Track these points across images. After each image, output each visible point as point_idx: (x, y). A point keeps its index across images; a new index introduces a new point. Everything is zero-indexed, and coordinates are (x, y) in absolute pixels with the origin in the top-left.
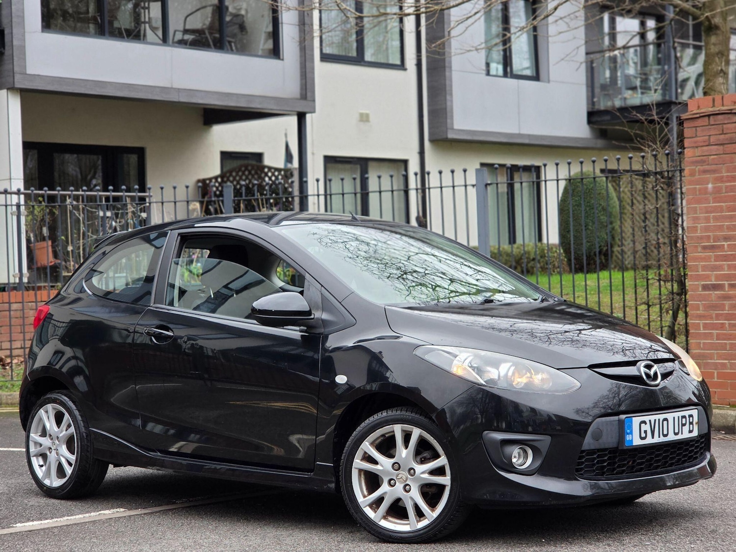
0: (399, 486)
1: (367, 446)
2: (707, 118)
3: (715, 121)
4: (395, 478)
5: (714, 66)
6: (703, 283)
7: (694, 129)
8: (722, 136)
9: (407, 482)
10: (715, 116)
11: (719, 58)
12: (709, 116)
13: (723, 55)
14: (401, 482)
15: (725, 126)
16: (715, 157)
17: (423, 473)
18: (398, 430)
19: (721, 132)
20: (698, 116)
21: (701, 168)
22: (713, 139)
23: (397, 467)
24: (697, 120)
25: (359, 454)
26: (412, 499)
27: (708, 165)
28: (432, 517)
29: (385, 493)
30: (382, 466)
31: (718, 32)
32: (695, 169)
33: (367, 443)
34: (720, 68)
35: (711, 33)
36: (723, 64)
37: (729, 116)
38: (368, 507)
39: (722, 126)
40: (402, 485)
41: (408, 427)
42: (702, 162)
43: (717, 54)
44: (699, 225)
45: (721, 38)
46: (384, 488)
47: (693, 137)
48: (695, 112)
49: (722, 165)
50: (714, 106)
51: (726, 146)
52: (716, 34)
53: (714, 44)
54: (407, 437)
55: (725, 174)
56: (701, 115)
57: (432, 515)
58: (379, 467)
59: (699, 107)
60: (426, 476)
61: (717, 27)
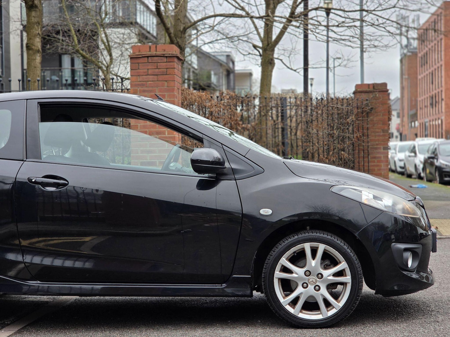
0: (311, 287)
1: (284, 261)
2: (146, 59)
3: (152, 60)
4: (307, 282)
5: (34, 30)
6: (141, 161)
7: (137, 64)
8: (157, 70)
9: (317, 284)
10: (152, 57)
11: (37, 26)
12: (148, 57)
13: (39, 24)
14: (312, 284)
15: (158, 64)
16: (152, 82)
17: (329, 276)
18: (307, 247)
19: (156, 68)
20: (141, 56)
21: (142, 89)
22: (150, 72)
23: (308, 273)
24: (140, 59)
25: (278, 267)
26: (322, 295)
27: (147, 87)
28: (339, 306)
29: (301, 293)
30: (297, 274)
31: (37, 10)
32: (137, 89)
33: (284, 259)
34: (37, 32)
35: (32, 10)
36: (39, 29)
37: (162, 58)
38: (288, 305)
39: (157, 64)
40: (313, 287)
41: (315, 244)
42: (142, 85)
43: (36, 23)
44: (139, 125)
45: (38, 14)
46: (300, 290)
47: (136, 69)
48: (137, 53)
49: (156, 88)
50: (150, 51)
51: (159, 76)
52: (35, 11)
53: (34, 17)
54: (314, 251)
55: (158, 93)
56: (143, 56)
57: (339, 305)
58: (294, 275)
59: (139, 51)
60: (331, 278)
61: (36, 7)
